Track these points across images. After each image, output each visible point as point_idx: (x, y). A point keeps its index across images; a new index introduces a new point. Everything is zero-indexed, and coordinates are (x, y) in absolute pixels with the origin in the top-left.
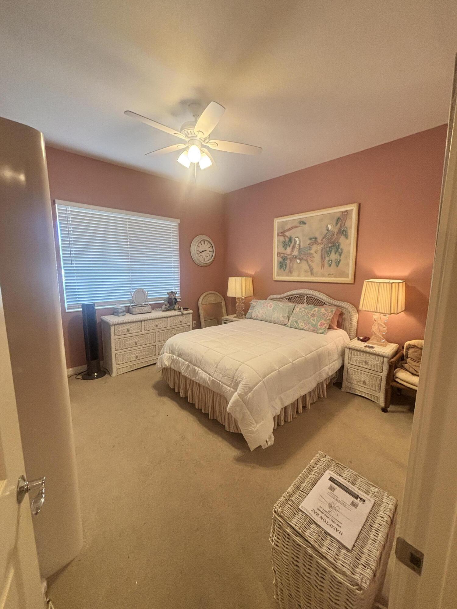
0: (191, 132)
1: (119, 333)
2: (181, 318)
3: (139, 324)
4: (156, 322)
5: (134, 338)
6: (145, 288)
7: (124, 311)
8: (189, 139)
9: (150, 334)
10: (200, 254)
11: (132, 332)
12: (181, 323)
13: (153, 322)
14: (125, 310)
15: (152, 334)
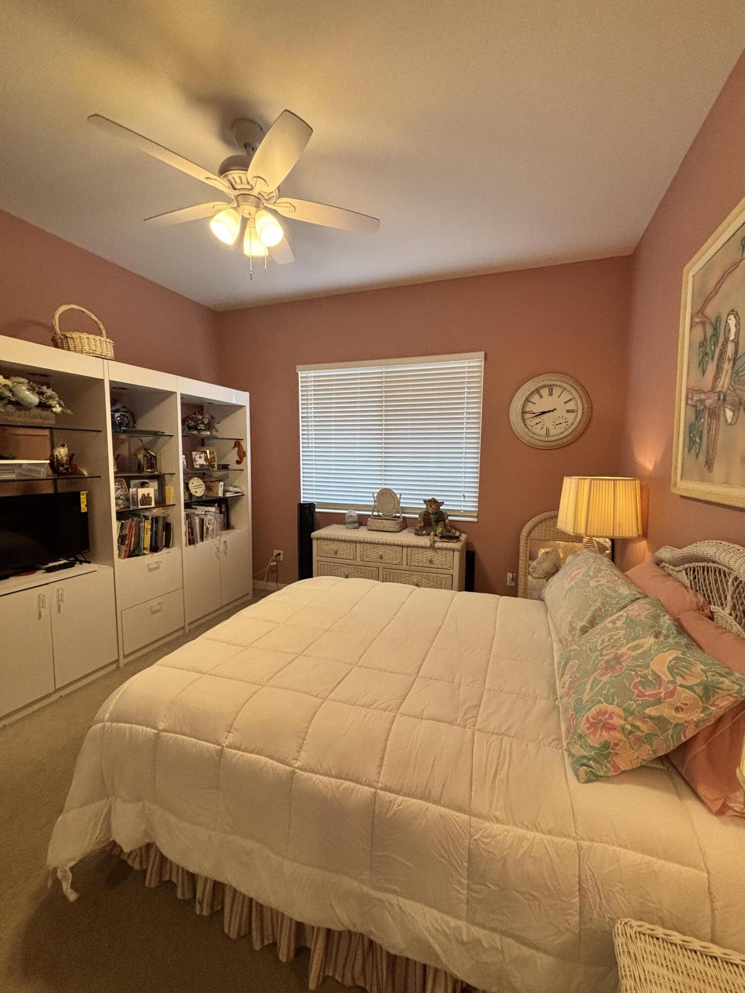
0: (240, 178)
1: (323, 553)
2: (430, 554)
3: (352, 546)
4: (381, 550)
5: (345, 567)
6: (395, 489)
7: (354, 522)
8: (237, 193)
9: (369, 568)
10: (538, 420)
11: (341, 557)
12: (430, 565)
13: (374, 548)
14: (356, 520)
15: (373, 569)
